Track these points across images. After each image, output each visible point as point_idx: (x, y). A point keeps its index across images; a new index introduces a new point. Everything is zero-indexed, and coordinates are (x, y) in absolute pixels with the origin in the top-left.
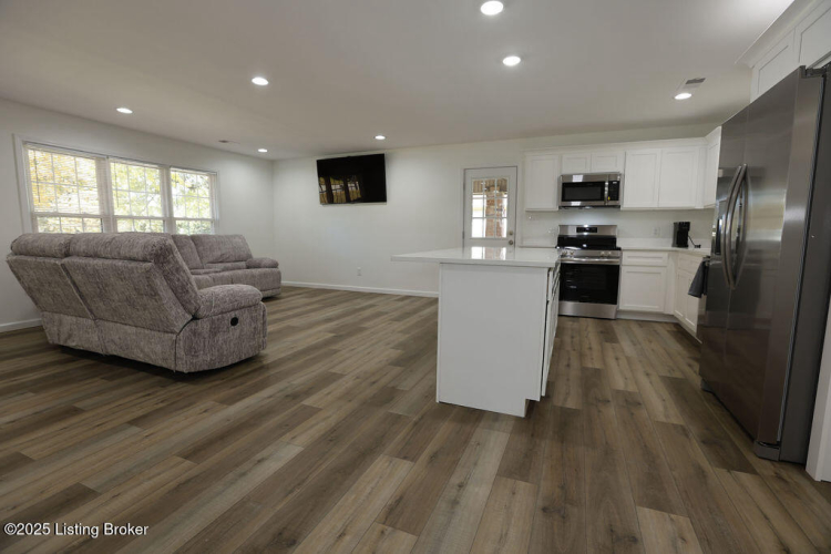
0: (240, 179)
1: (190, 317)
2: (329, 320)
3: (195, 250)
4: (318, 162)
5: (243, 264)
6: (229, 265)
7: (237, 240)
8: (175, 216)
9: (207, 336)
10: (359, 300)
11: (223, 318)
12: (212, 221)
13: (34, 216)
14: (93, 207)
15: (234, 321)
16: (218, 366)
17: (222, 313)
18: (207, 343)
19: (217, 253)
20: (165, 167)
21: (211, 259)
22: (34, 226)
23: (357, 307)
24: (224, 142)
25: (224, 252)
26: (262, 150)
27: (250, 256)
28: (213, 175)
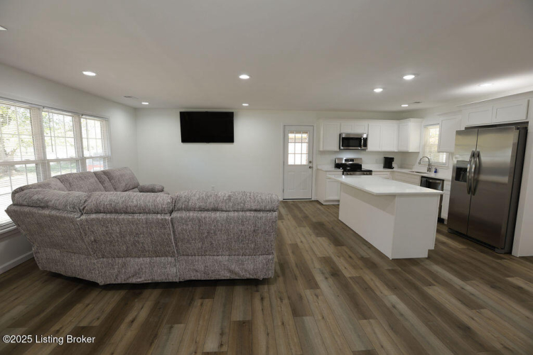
3: (111, 185)
4: (181, 113)
7: (129, 171)
8: (85, 156)
12: (104, 158)
20: (78, 115)
24: (128, 97)
25: (126, 182)
26: (145, 103)
28: (105, 120)
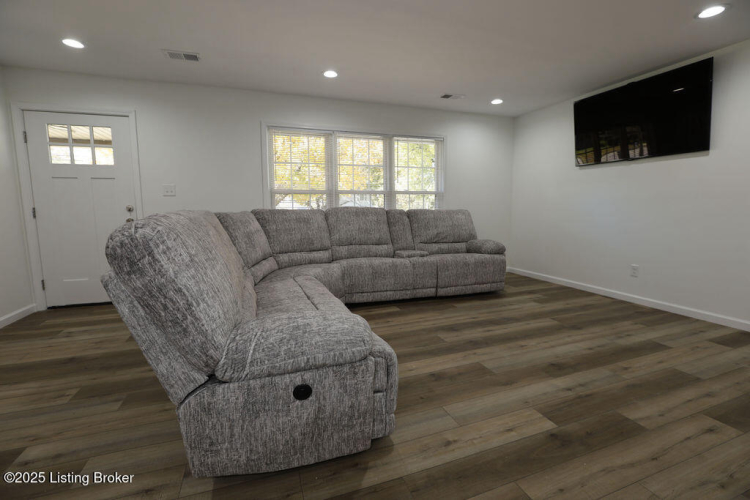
0: (472, 144)
1: (202, 378)
2: (556, 368)
3: (408, 229)
4: (575, 104)
5: (463, 246)
6: (444, 246)
7: (460, 216)
8: (396, 189)
9: (237, 416)
10: (626, 325)
11: (274, 385)
12: (437, 194)
13: (273, 193)
14: (320, 183)
15: (303, 392)
16: (264, 469)
17: (270, 375)
18: (237, 430)
19: (432, 232)
20: (388, 138)
21: (424, 239)
22: (273, 202)
23: (623, 342)
24: (446, 96)
25: (440, 230)
26: (497, 102)
27: (473, 236)
28: (440, 141)
